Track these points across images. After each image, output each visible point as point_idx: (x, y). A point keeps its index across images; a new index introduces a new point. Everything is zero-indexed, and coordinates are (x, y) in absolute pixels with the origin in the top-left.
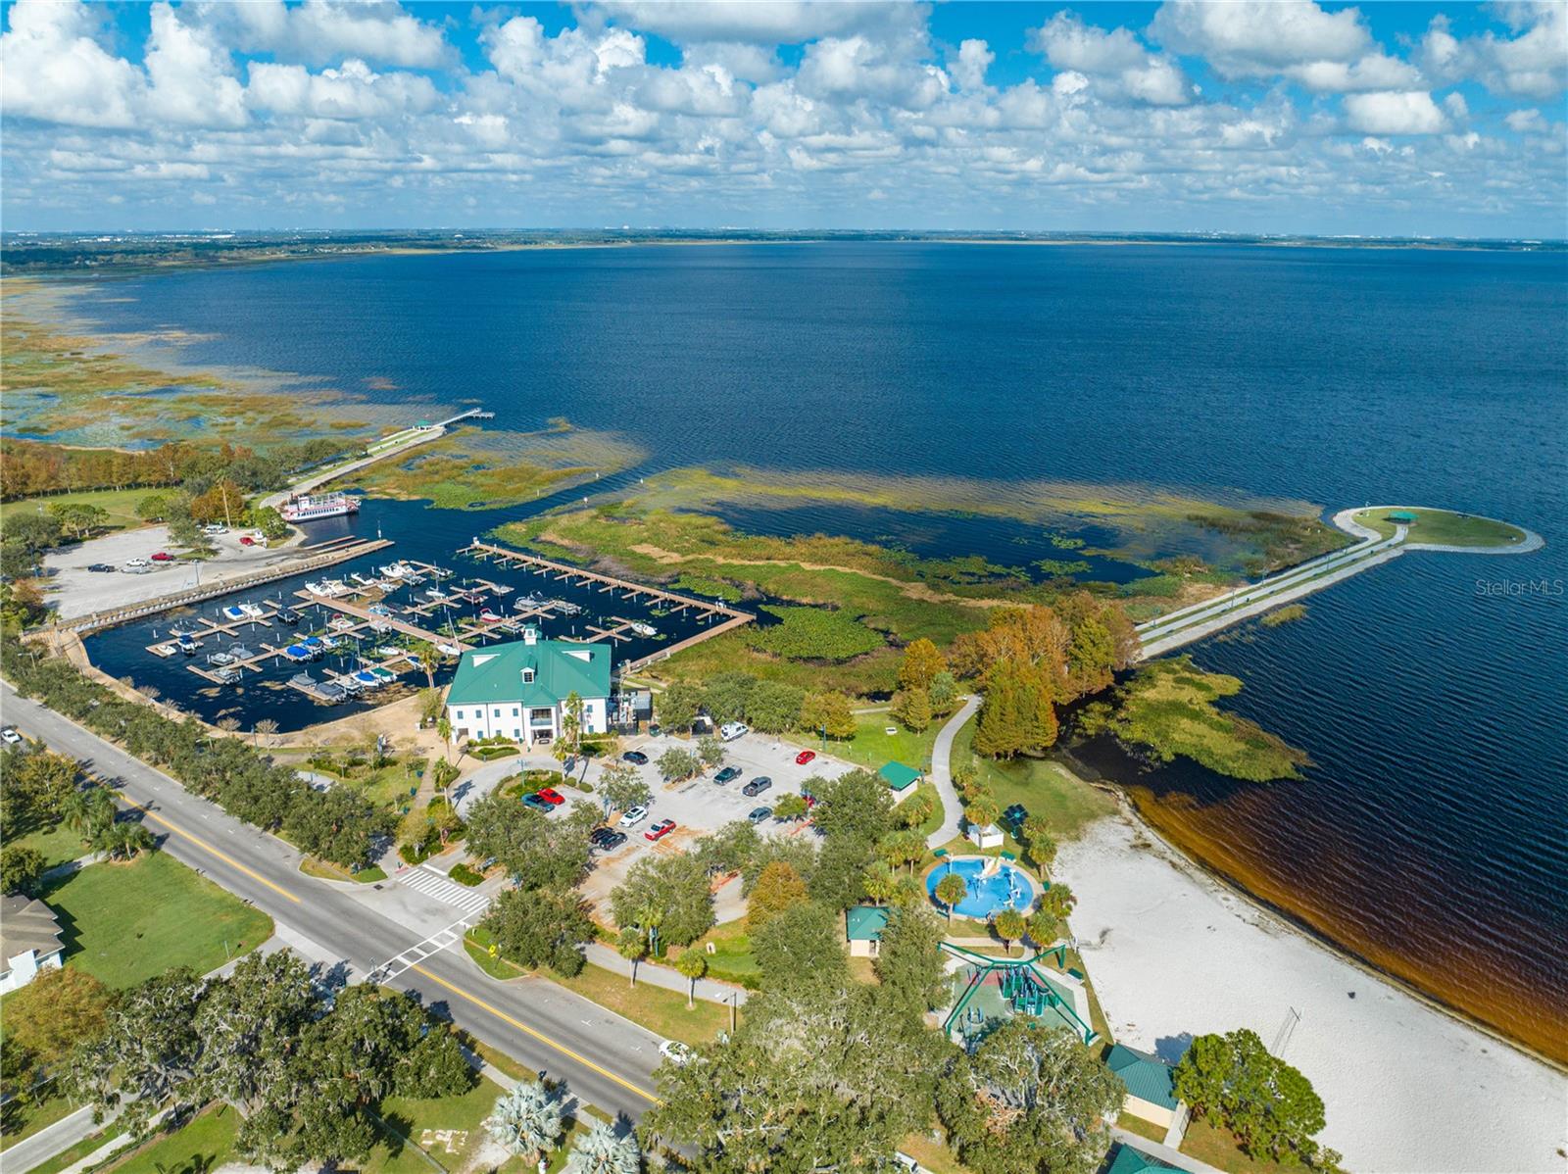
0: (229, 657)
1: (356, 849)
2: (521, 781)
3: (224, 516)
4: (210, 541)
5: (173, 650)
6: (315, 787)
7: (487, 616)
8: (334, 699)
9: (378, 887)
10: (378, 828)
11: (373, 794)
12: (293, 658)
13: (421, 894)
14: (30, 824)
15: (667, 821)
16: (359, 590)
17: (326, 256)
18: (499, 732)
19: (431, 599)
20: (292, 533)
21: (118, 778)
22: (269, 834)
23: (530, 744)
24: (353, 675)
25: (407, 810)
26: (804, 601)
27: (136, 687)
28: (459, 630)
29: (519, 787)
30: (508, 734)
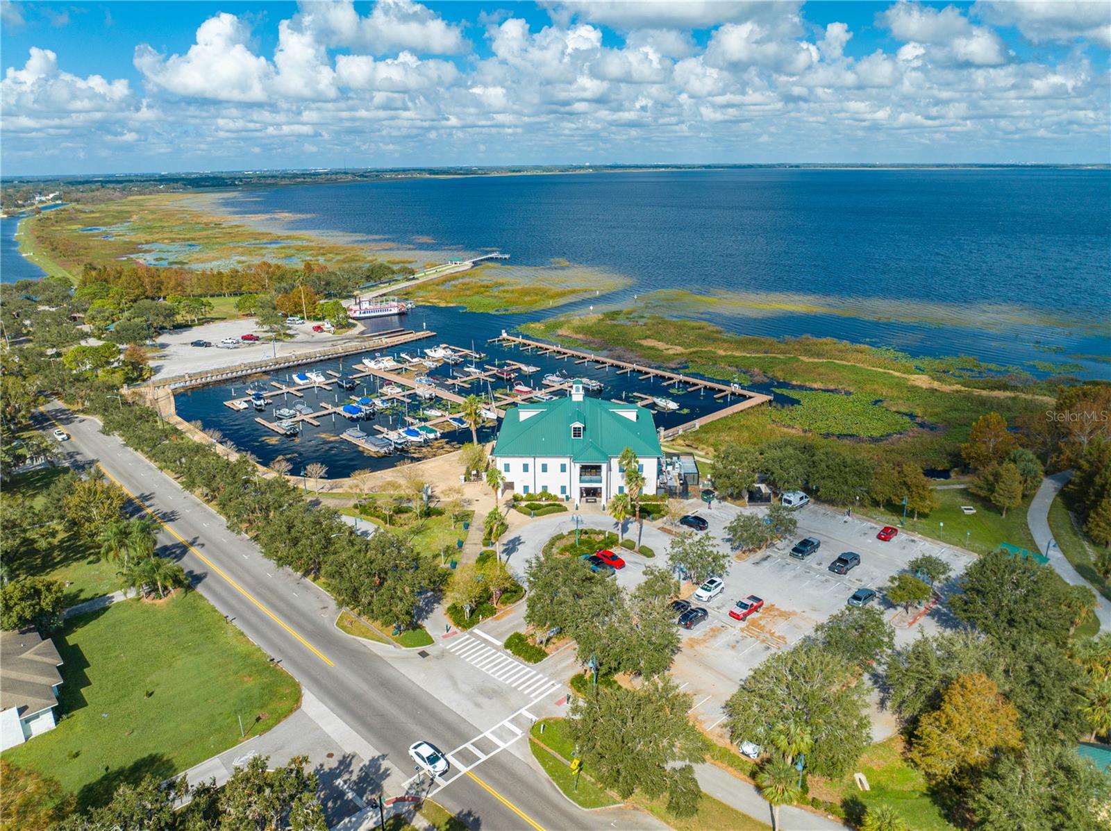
0: (292, 412)
1: (399, 608)
2: (573, 540)
3: (301, 312)
4: (290, 328)
5: (246, 405)
6: (359, 533)
7: (519, 387)
8: (382, 451)
9: (423, 654)
10: (425, 583)
11: (420, 545)
12: (348, 415)
13: (473, 668)
14: (79, 553)
15: (753, 598)
16: (406, 365)
17: (387, 179)
18: (545, 488)
19: (468, 374)
20: (354, 325)
21: (172, 513)
22: (308, 580)
23: (577, 502)
24: (401, 431)
25: (454, 565)
26: (815, 386)
27: (203, 430)
28: (496, 399)
29: (573, 546)
30: (554, 491)
